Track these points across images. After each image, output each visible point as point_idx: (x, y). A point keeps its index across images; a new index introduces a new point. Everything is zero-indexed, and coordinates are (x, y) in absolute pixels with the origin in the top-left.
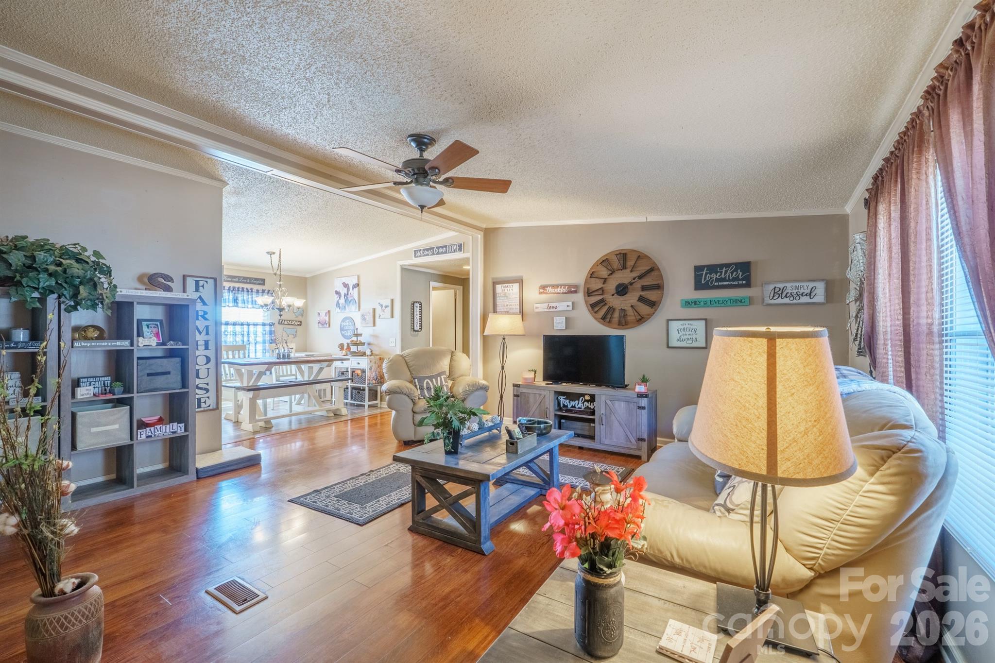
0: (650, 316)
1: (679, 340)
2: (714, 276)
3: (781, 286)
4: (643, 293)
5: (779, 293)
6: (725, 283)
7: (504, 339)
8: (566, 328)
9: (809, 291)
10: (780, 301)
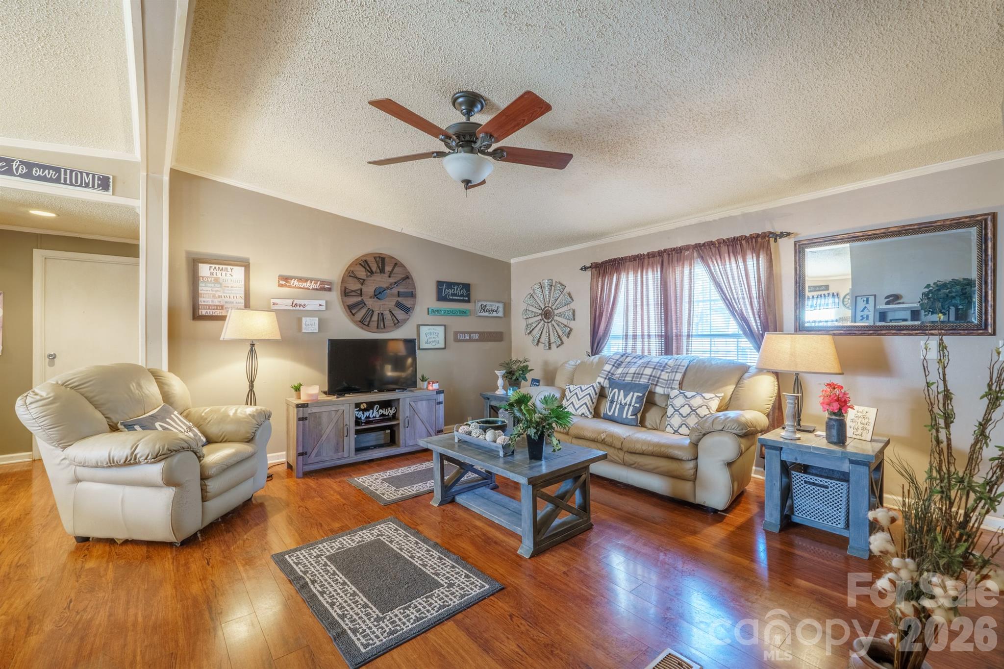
0: (405, 321)
1: (426, 343)
2: (451, 291)
3: (484, 303)
4: (400, 299)
5: (483, 308)
6: (456, 298)
7: (253, 345)
8: (319, 330)
9: (496, 309)
10: (484, 314)
